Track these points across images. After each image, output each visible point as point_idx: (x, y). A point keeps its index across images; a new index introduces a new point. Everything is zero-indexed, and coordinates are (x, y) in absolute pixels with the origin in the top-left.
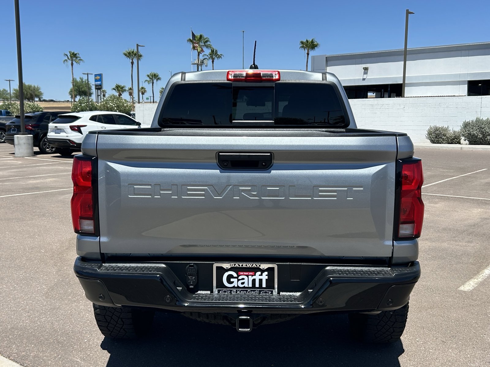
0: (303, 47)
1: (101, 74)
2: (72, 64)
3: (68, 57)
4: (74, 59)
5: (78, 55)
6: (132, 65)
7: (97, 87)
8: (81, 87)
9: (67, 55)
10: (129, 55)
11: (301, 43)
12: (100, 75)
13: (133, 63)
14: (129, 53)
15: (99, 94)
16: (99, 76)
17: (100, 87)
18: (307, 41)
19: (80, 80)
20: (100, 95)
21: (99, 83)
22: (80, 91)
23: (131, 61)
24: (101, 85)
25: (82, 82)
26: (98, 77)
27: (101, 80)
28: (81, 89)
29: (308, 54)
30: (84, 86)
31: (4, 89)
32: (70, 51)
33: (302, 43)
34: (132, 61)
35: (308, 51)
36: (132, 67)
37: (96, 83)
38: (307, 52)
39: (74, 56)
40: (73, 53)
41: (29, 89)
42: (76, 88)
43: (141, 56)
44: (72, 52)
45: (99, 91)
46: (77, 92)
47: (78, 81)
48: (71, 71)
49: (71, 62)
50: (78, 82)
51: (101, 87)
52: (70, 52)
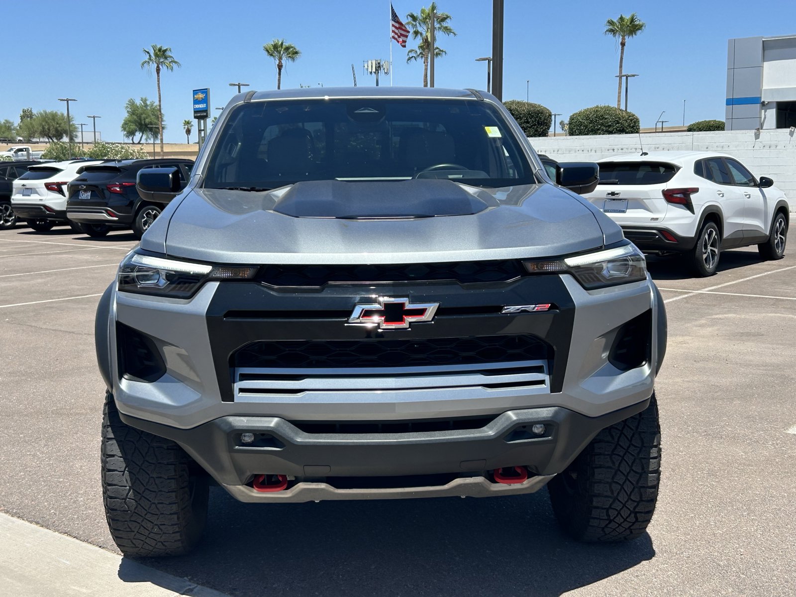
0: (611, 31)
1: (207, 89)
2: (158, 70)
3: (150, 56)
4: (162, 60)
5: (168, 53)
6: (280, 70)
7: (199, 115)
8: (144, 116)
9: (148, 53)
10: (275, 50)
11: (608, 24)
12: (205, 91)
13: (282, 66)
14: (275, 47)
15: (202, 128)
16: (202, 93)
17: (205, 114)
18: (622, 19)
19: (142, 102)
20: (203, 130)
21: (201, 106)
22: (141, 124)
23: (277, 62)
24: (206, 111)
25: (146, 105)
26: (201, 96)
27: (206, 100)
28: (144, 119)
29: (623, 44)
30: (150, 113)
31: (6, 121)
32: (154, 45)
33: (611, 23)
34: (280, 62)
35: (623, 39)
36: (280, 74)
37: (197, 106)
38: (620, 41)
39: (161, 54)
40: (160, 50)
41: (53, 119)
42: (135, 117)
43: (296, 53)
44: (158, 47)
45: (202, 121)
46: (136, 125)
47: (138, 105)
48: (157, 82)
49: (156, 65)
50: (138, 107)
51: (207, 113)
52: (154, 47)
